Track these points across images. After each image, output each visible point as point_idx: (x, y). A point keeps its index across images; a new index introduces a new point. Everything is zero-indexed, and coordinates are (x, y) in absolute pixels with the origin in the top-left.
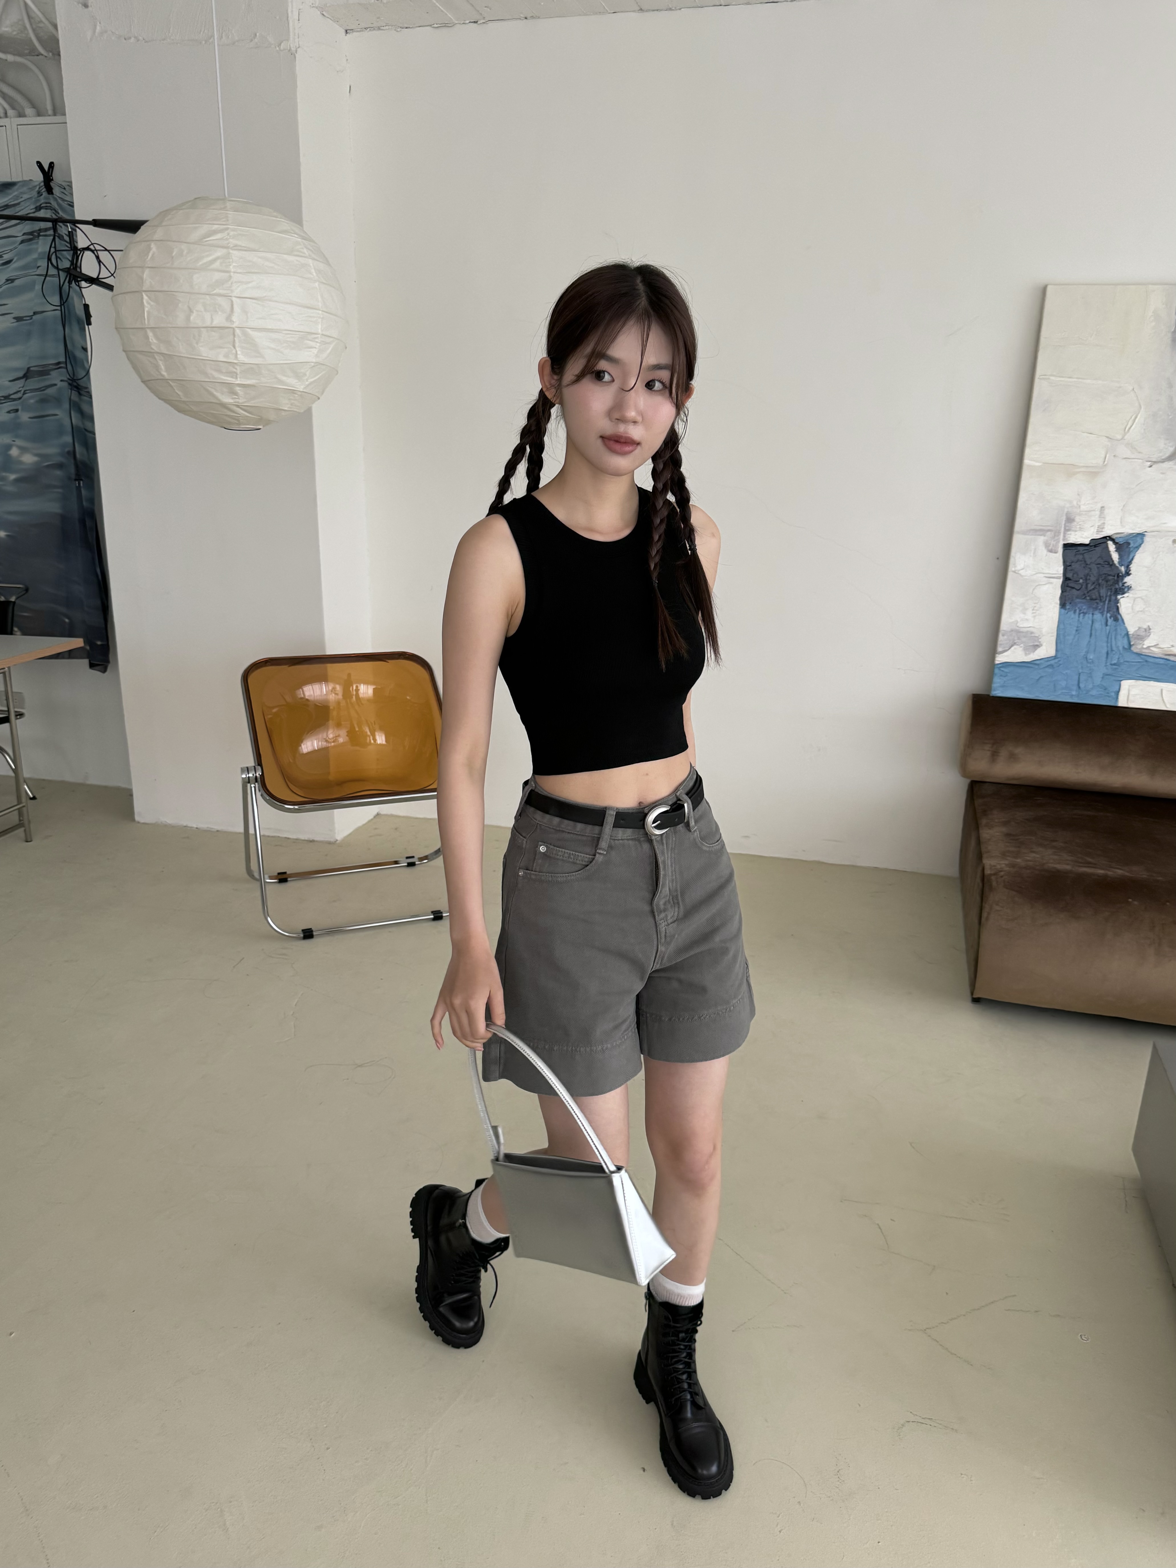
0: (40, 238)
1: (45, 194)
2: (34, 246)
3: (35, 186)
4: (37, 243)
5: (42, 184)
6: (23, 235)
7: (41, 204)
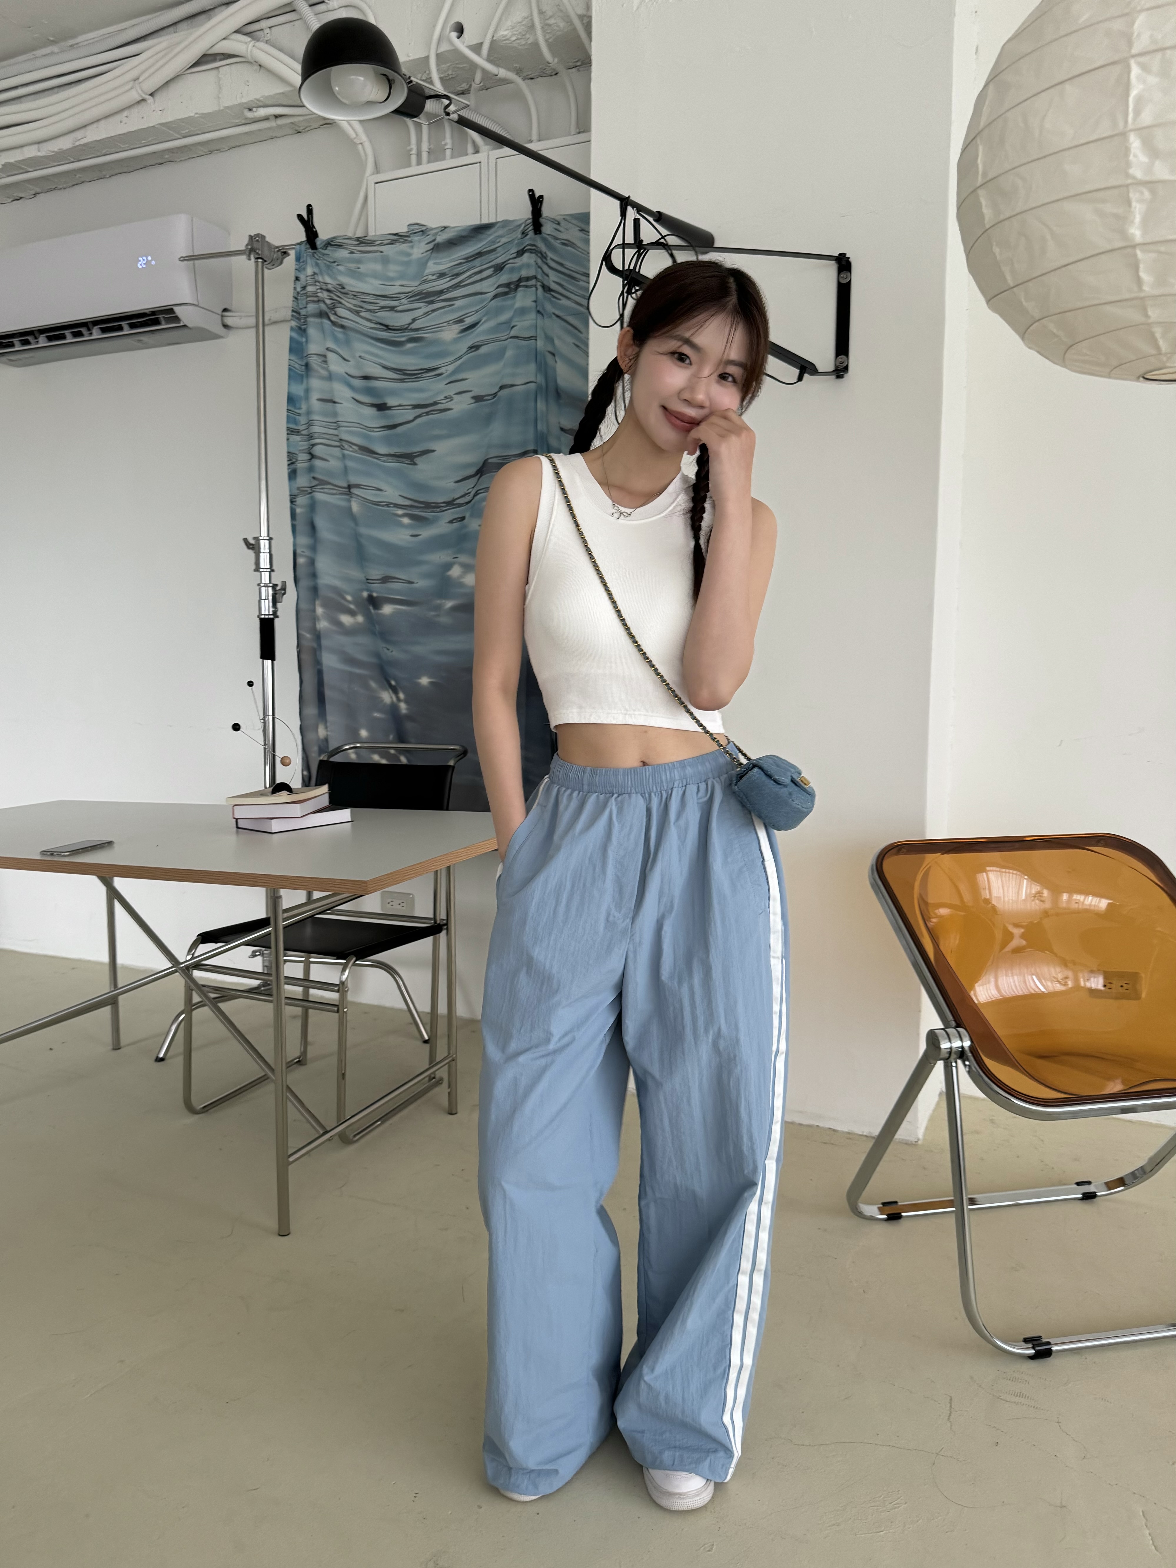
0: (520, 289)
1: (531, 234)
2: (509, 302)
3: (520, 225)
4: (514, 297)
5: (530, 221)
6: (497, 288)
7: (525, 247)
